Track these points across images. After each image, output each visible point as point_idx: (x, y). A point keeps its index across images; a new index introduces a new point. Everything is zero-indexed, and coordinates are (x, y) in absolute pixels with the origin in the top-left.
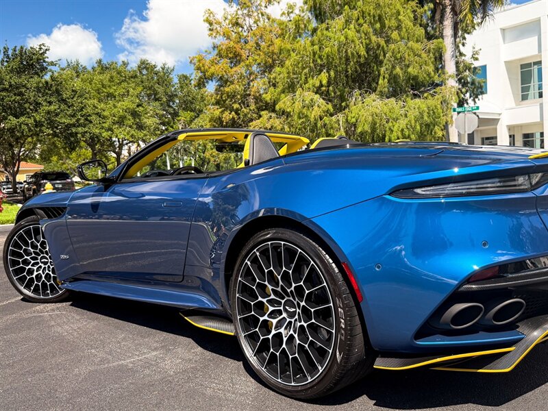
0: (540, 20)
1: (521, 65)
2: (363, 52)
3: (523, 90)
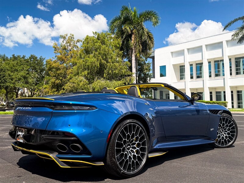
0: (184, 50)
1: (180, 66)
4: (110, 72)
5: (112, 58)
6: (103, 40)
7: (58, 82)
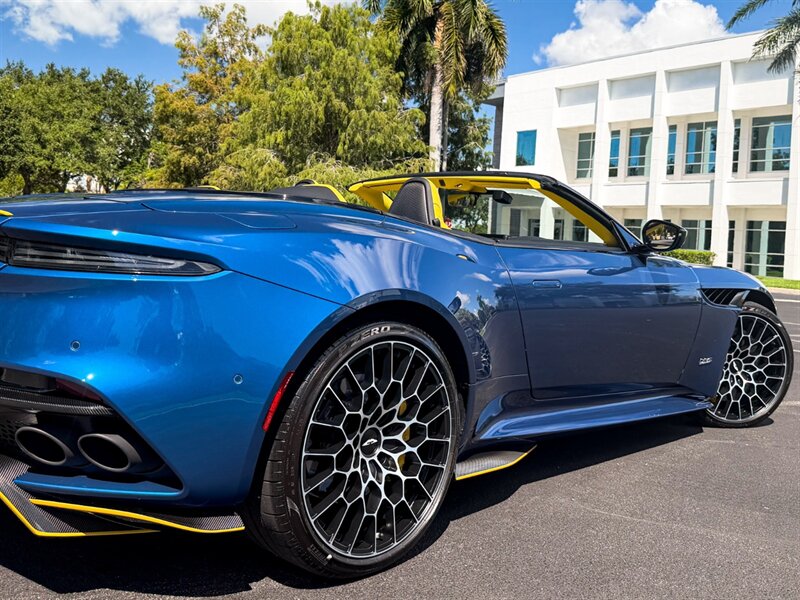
0: (598, 84)
1: (580, 135)
2: (321, 115)
3: (580, 165)
4: (356, 139)
5: (365, 94)
6: (339, 30)
7: (189, 160)
